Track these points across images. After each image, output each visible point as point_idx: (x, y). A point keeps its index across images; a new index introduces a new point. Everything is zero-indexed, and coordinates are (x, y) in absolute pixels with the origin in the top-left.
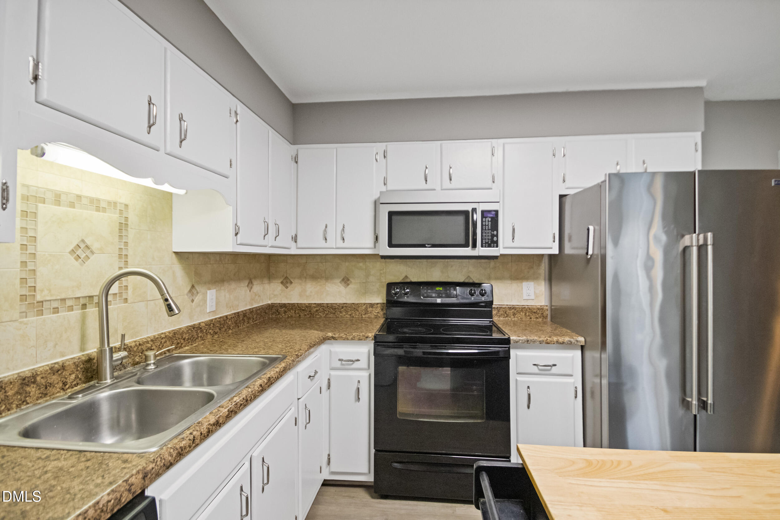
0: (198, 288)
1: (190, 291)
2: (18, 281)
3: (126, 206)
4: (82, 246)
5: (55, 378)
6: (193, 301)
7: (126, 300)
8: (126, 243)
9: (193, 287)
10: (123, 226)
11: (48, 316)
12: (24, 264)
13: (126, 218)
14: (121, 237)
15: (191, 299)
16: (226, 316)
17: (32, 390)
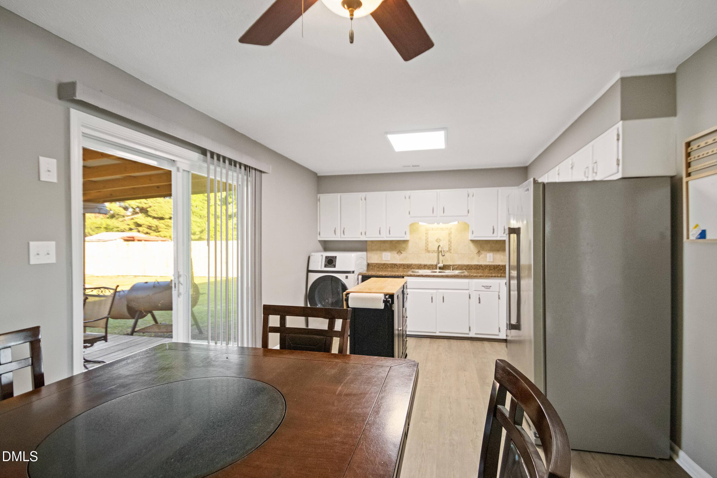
0: (482, 252)
1: (478, 252)
2: (425, 247)
3: (451, 228)
4: (438, 239)
5: (431, 266)
6: (479, 256)
7: (451, 253)
8: (451, 238)
9: (479, 251)
10: (450, 234)
11: (431, 254)
12: (426, 243)
13: (451, 232)
14: (449, 237)
15: (478, 255)
16: (499, 265)
17: (426, 267)
